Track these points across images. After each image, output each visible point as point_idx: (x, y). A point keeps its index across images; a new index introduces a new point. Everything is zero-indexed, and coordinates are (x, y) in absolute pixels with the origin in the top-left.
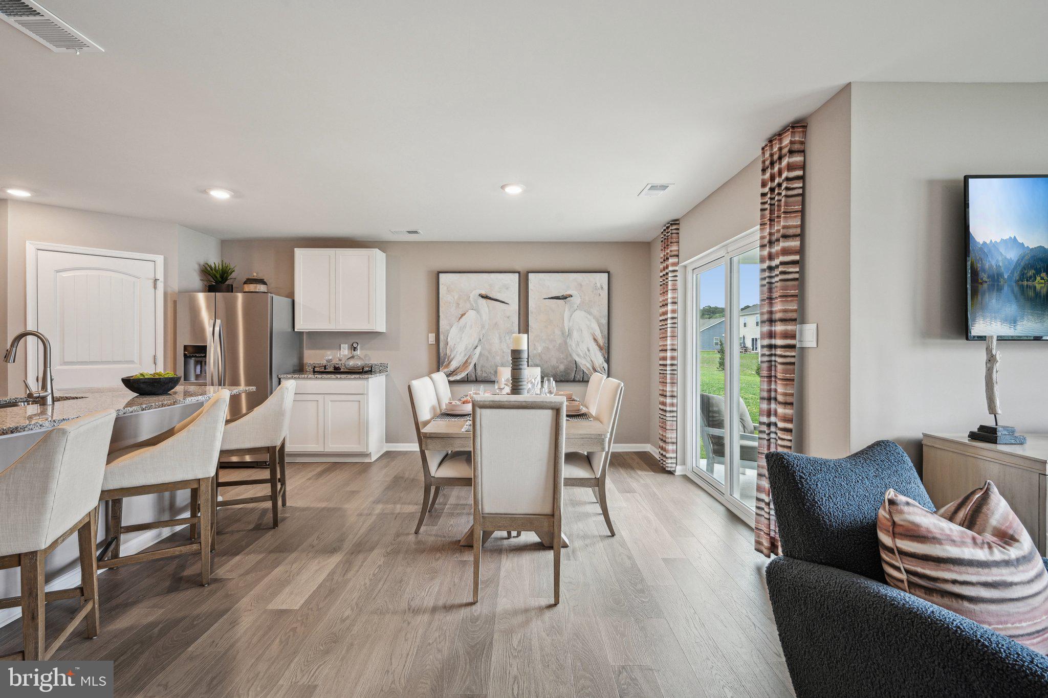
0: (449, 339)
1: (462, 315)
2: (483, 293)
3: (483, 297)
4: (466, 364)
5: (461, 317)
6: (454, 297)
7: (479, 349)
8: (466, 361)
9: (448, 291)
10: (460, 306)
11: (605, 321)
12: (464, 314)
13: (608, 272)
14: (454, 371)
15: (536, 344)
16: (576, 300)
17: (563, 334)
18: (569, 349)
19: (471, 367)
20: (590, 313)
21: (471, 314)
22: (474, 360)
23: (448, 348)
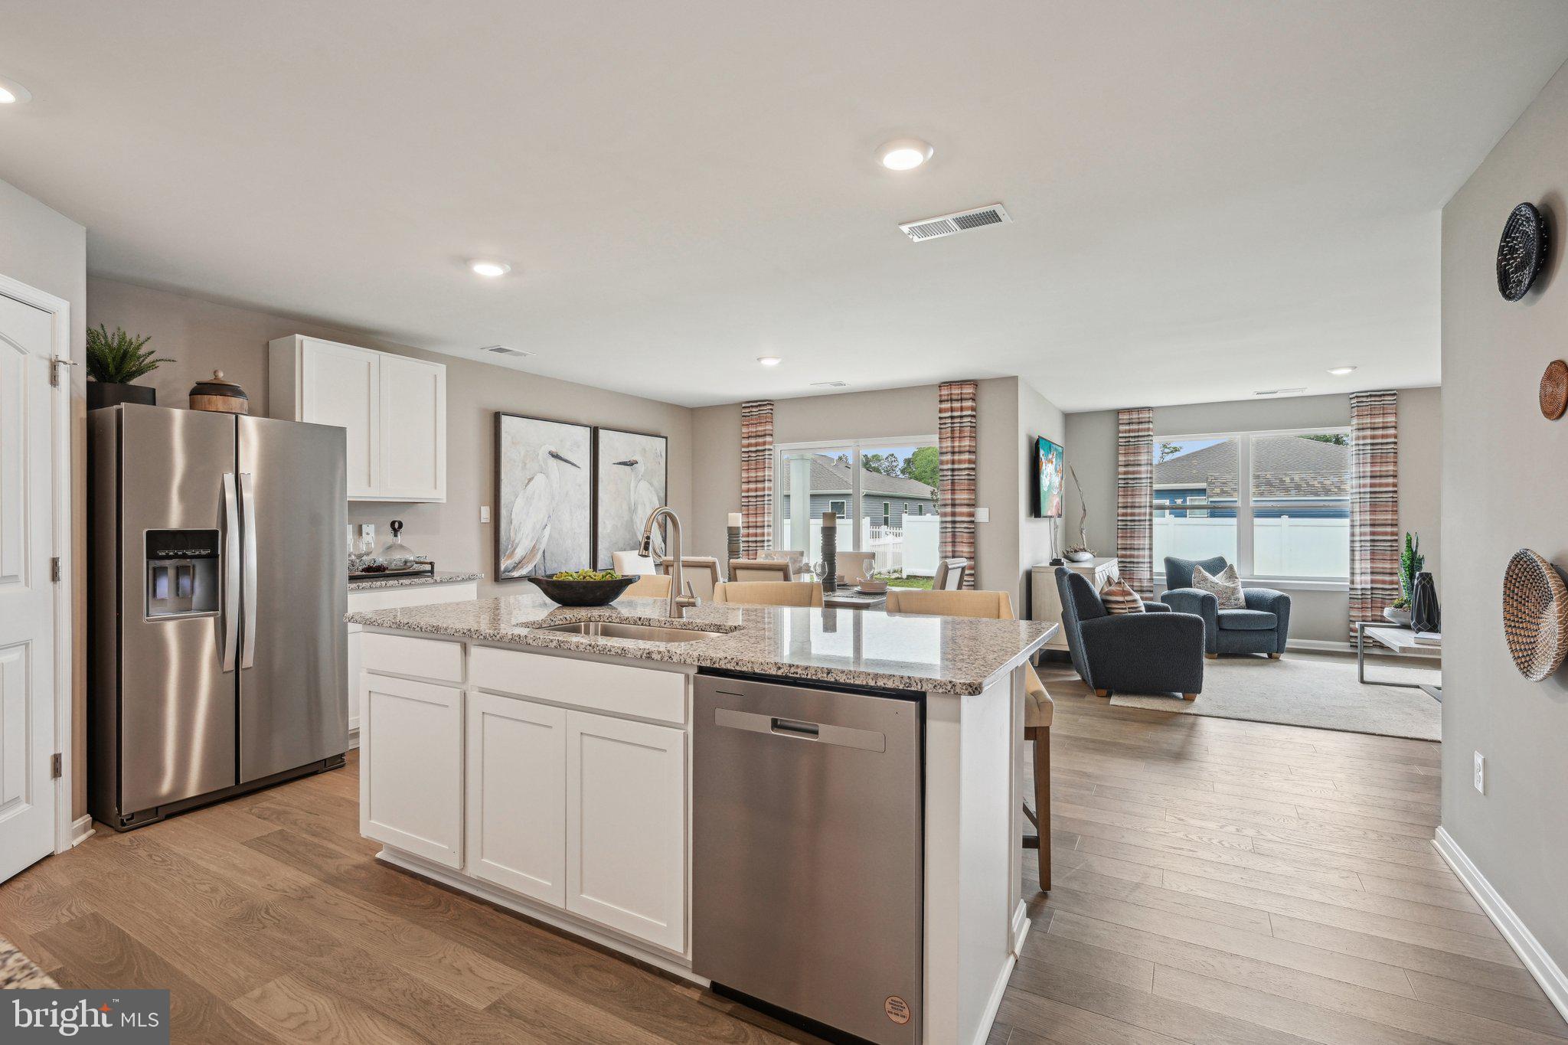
0: (513, 516)
1: (530, 480)
2: (554, 450)
3: (553, 456)
4: (533, 550)
5: (528, 483)
6: (519, 453)
7: (548, 528)
8: (534, 547)
9: (513, 443)
10: (528, 466)
11: (663, 495)
12: (533, 478)
13: (666, 438)
14: (520, 563)
15: (607, 522)
16: (640, 467)
17: (629, 508)
18: (635, 527)
19: (539, 555)
20: (651, 484)
21: (540, 479)
22: (542, 547)
23: (512, 527)
